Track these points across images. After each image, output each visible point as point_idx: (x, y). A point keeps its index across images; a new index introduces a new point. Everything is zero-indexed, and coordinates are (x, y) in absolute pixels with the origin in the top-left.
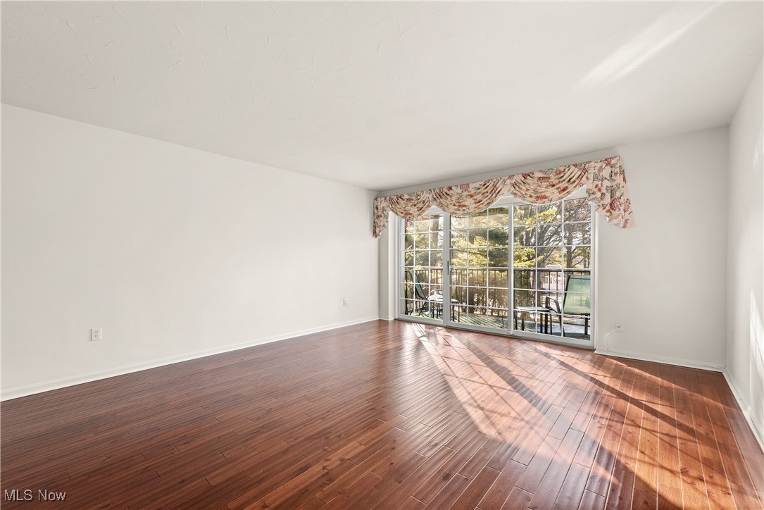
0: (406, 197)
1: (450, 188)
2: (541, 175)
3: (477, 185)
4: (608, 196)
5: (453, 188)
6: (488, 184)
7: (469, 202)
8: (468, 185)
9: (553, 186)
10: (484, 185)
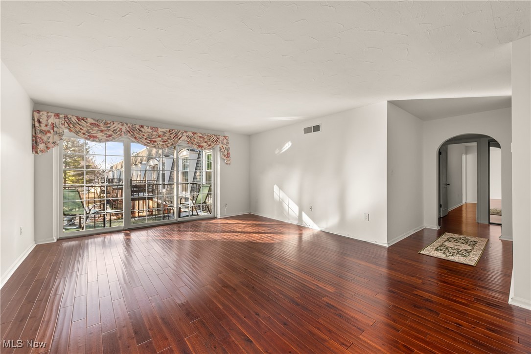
0: (90, 121)
1: (142, 127)
2: (201, 135)
3: (164, 130)
4: (226, 151)
5: (145, 127)
6: (172, 132)
7: (158, 140)
8: (157, 128)
9: (205, 142)
10: (169, 132)
